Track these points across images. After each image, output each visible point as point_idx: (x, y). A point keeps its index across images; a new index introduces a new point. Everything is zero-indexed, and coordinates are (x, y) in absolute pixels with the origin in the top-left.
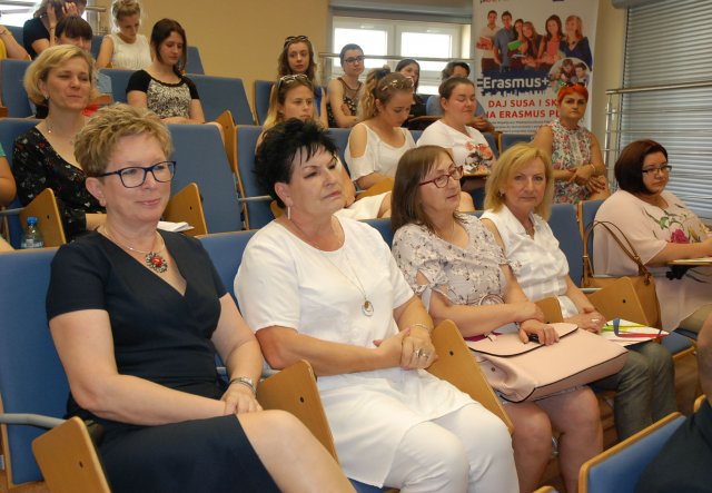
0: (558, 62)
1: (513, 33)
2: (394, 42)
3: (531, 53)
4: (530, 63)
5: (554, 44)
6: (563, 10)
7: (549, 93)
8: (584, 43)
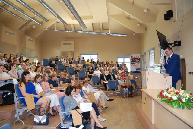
0: (137, 61)
1: (133, 58)
2: (124, 60)
3: (135, 60)
4: (135, 61)
5: (137, 59)
6: (137, 56)
7: (137, 63)
8: (139, 59)
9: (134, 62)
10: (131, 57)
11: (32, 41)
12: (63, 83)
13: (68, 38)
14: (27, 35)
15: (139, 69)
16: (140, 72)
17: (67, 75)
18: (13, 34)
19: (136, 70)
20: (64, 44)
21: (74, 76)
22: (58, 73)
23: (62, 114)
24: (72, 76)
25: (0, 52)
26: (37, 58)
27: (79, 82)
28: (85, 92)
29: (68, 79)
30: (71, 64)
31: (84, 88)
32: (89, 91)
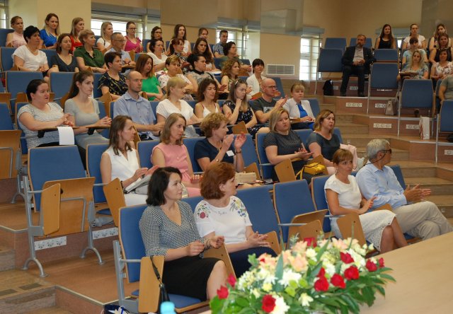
12: (279, 153)
17: (326, 120)
21: (425, 121)
22: (373, 102)
23: (121, 262)
24: (417, 123)
25: (153, 17)
26: (319, 34)
27: (442, 149)
28: (331, 200)
29: (329, 139)
30: (436, 64)
31: (332, 183)
32: (355, 199)
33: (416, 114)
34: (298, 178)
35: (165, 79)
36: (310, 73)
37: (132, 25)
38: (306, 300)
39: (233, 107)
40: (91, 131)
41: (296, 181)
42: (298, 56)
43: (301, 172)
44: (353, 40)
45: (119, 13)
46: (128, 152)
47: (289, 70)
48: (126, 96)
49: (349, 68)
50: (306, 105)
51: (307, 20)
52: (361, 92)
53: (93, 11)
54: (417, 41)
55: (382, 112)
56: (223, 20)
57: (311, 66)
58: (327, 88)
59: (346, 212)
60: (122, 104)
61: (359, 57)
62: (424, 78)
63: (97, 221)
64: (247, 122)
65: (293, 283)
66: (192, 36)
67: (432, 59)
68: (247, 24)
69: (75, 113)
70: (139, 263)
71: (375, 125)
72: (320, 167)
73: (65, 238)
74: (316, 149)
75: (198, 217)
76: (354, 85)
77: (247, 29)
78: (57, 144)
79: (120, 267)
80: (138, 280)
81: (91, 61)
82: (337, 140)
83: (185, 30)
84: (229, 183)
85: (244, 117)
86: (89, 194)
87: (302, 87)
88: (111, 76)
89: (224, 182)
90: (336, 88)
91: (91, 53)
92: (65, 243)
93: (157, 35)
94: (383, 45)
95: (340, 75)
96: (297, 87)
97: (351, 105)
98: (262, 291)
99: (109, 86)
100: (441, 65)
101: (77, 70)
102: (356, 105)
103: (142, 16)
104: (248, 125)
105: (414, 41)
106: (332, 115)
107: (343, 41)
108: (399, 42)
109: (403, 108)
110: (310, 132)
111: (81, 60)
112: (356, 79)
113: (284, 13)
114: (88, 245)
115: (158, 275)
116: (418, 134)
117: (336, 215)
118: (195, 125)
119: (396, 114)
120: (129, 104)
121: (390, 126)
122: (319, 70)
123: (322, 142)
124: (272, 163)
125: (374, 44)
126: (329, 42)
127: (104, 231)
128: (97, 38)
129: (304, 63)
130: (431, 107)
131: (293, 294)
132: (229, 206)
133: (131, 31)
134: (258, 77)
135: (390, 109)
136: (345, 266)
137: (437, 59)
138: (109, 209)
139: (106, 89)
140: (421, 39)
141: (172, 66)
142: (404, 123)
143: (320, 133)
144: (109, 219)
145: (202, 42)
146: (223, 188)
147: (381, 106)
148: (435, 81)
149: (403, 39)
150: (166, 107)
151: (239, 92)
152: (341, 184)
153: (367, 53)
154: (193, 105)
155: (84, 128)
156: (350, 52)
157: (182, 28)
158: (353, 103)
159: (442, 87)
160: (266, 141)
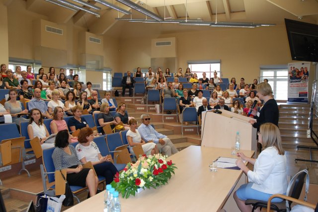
0: (303, 76)
2: (275, 74)
3: (298, 75)
5: (302, 73)
6: (304, 66)
7: (301, 82)
8: (308, 72)
9: (296, 78)
10: (289, 67)
11: (98, 41)
12: (105, 122)
13: (166, 33)
14: (88, 31)
15: (305, 94)
16: (306, 101)
17: (122, 107)
18: (59, 32)
19: (300, 96)
20: (158, 44)
21: (158, 106)
22: (136, 99)
23: (45, 174)
24: (154, 107)
25: (38, 64)
26: (110, 71)
27: (165, 117)
28: (129, 140)
29: (123, 115)
30: (159, 83)
31: (129, 133)
32: (139, 139)
33: (153, 103)
34: (113, 132)
35: (49, 92)
36: (107, 87)
37: (29, 67)
38: (151, 179)
39: (81, 103)
40: (19, 116)
41: (112, 134)
42: (102, 80)
43: (114, 129)
44: (125, 74)
45: (23, 62)
46: (41, 126)
47: (98, 86)
48: (33, 99)
49: (125, 85)
50: (111, 101)
51: (105, 65)
52: (131, 95)
53: (9, 61)
54: (152, 74)
55: (140, 103)
56: (69, 65)
57: (107, 84)
58: (116, 94)
59: (136, 145)
60: (32, 103)
61: (129, 81)
62: (156, 89)
63: (27, 157)
64: (88, 109)
65: (145, 173)
66: (58, 73)
67: (157, 82)
68: (80, 67)
69: (10, 108)
70: (53, 174)
71: (138, 108)
72: (122, 127)
73: (10, 166)
74: (119, 119)
75: (77, 151)
76: (127, 92)
77: (80, 69)
78: (3, 122)
79: (44, 176)
80: (54, 180)
81: (12, 84)
82: (126, 115)
83: (54, 70)
84: (90, 136)
85: (86, 107)
86: (23, 144)
87: (109, 93)
88: (24, 90)
89: (89, 136)
90: (120, 93)
91: (12, 80)
92: (10, 168)
93: (41, 72)
94: (137, 76)
95: (122, 88)
96: (107, 93)
97: (127, 100)
98: (134, 177)
99: (23, 95)
100: (162, 83)
101: (5, 88)
102: (129, 100)
103: (32, 63)
104: (89, 110)
105: (150, 74)
106: (124, 105)
107: (121, 74)
108: (144, 75)
109: (148, 101)
110: (115, 113)
111: (7, 83)
112: (128, 90)
113: (94, 62)
114: (22, 168)
115: (64, 178)
116: (155, 111)
117: (132, 146)
118: (65, 111)
119: (145, 104)
120: (35, 103)
121: (143, 108)
122: (113, 86)
123: (121, 116)
124: (102, 126)
125: (134, 76)
126: (115, 74)
127: (29, 161)
128: (13, 73)
129: (104, 83)
130: (159, 101)
131: (147, 177)
132: (90, 145)
133: (29, 70)
134: (89, 90)
135: (143, 102)
136: (161, 165)
137: (159, 81)
138: (33, 151)
139: (22, 97)
140: (153, 73)
141: (51, 86)
142: (149, 107)
143: (120, 113)
144: (33, 156)
145: (62, 75)
146: (88, 138)
147: (139, 100)
148: (160, 90)
149: (145, 74)
150: (53, 104)
151: (83, 96)
152: (133, 133)
153: (132, 79)
154: (64, 102)
155: (16, 114)
156: (125, 79)
157: (53, 69)
158: (128, 100)
159: (163, 93)
160: (98, 117)
